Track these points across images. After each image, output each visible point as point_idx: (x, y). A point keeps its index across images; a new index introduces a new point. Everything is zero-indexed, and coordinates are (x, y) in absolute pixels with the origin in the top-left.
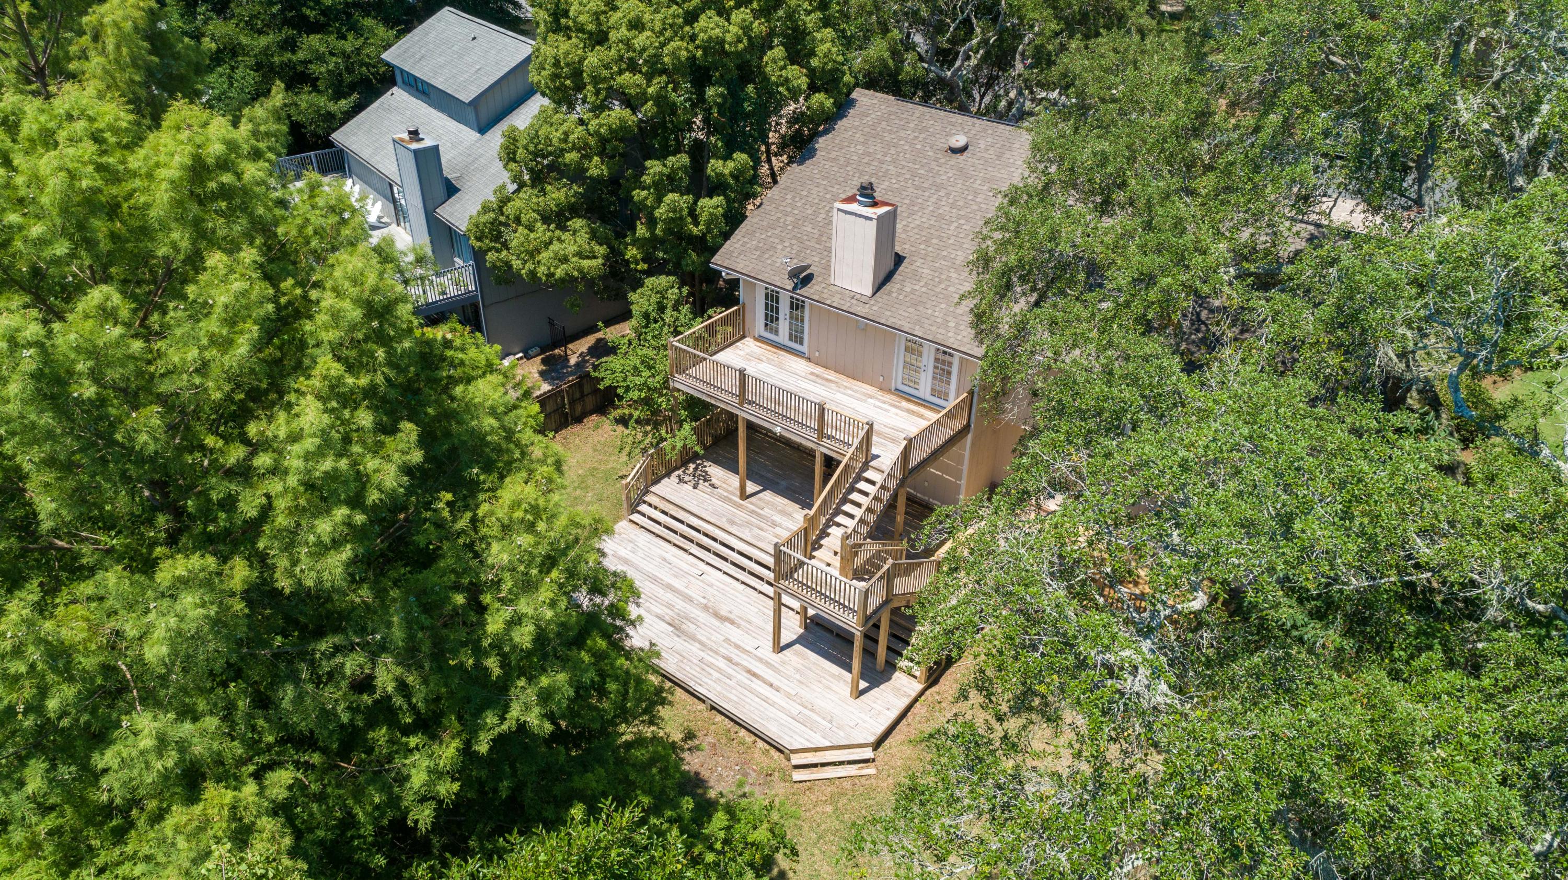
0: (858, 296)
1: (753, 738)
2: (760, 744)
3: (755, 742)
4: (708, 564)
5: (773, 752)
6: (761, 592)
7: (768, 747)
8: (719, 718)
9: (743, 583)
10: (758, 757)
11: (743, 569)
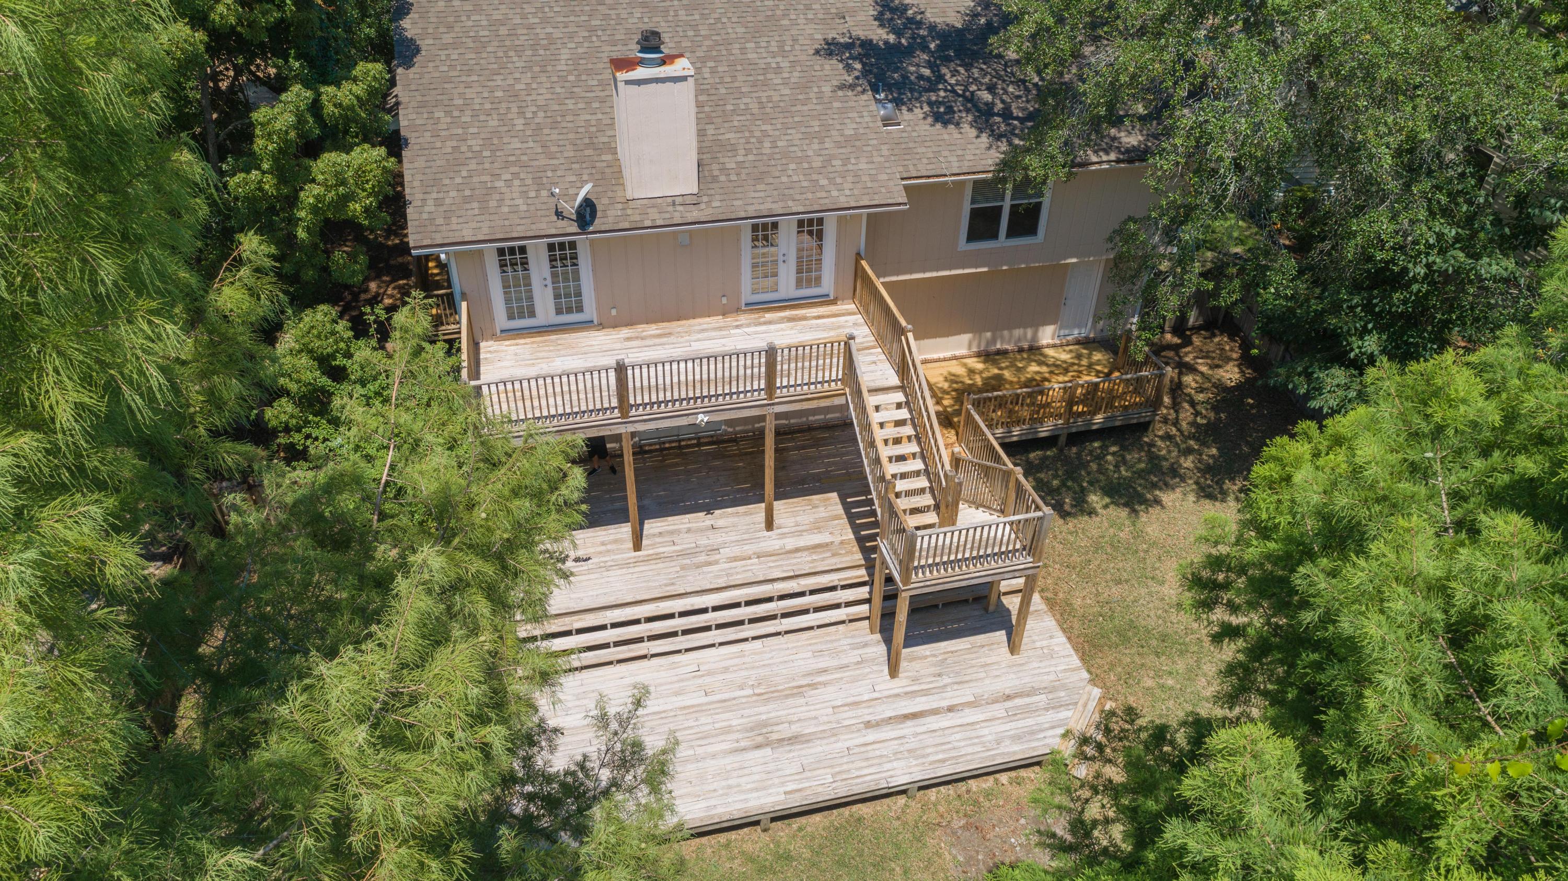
0: (679, 200)
1: (991, 779)
2: (1004, 778)
3: (996, 780)
4: (687, 650)
5: (1023, 773)
6: (787, 632)
7: (1013, 774)
8: (932, 794)
9: (754, 638)
10: (1016, 791)
11: (741, 623)
